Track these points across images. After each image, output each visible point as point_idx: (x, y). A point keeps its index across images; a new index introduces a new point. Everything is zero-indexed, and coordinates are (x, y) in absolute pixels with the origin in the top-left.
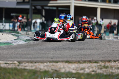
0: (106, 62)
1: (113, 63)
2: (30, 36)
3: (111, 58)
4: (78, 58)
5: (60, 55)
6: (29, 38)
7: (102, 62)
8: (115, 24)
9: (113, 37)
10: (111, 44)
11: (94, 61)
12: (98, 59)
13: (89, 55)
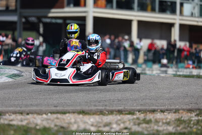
0: (148, 113)
1: (159, 114)
2: (19, 69)
3: (156, 106)
4: (99, 106)
5: (70, 102)
6: (16, 72)
7: (140, 113)
8: (162, 49)
9: (160, 70)
10: (156, 81)
11: (127, 111)
12: (134, 108)
13: (119, 100)
